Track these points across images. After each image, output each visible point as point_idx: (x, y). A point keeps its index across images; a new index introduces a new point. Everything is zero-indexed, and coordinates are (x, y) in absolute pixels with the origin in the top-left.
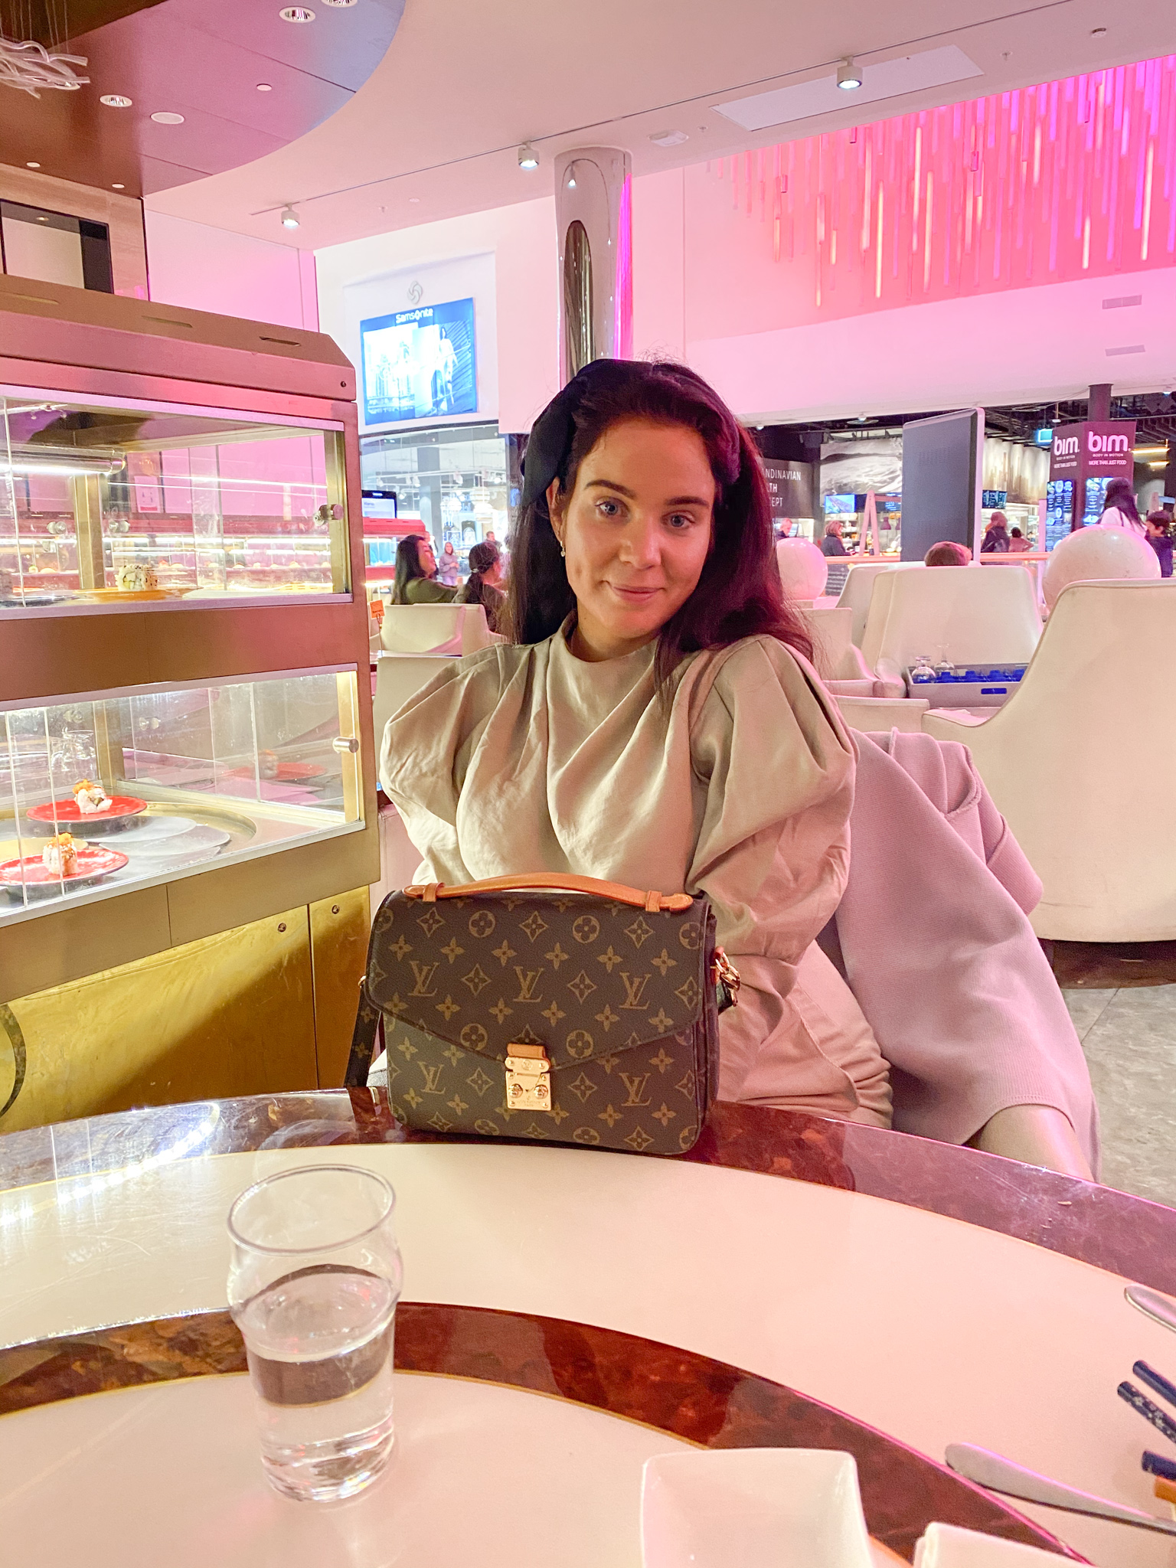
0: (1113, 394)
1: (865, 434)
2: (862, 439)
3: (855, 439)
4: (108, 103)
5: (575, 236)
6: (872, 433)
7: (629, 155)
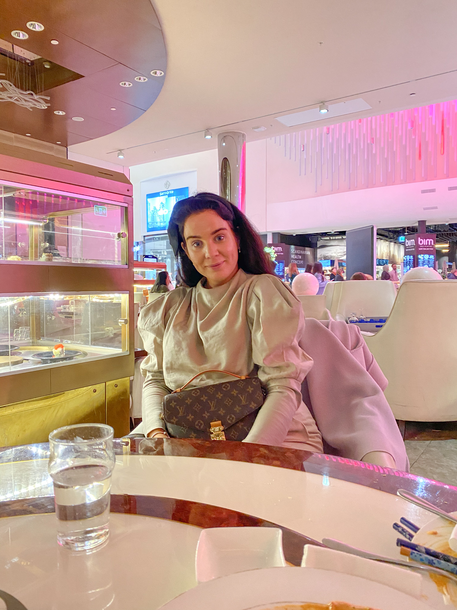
0: (427, 224)
1: (334, 238)
2: (333, 240)
3: (330, 239)
4: (57, 114)
5: (225, 164)
6: (337, 238)
7: (245, 134)
